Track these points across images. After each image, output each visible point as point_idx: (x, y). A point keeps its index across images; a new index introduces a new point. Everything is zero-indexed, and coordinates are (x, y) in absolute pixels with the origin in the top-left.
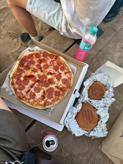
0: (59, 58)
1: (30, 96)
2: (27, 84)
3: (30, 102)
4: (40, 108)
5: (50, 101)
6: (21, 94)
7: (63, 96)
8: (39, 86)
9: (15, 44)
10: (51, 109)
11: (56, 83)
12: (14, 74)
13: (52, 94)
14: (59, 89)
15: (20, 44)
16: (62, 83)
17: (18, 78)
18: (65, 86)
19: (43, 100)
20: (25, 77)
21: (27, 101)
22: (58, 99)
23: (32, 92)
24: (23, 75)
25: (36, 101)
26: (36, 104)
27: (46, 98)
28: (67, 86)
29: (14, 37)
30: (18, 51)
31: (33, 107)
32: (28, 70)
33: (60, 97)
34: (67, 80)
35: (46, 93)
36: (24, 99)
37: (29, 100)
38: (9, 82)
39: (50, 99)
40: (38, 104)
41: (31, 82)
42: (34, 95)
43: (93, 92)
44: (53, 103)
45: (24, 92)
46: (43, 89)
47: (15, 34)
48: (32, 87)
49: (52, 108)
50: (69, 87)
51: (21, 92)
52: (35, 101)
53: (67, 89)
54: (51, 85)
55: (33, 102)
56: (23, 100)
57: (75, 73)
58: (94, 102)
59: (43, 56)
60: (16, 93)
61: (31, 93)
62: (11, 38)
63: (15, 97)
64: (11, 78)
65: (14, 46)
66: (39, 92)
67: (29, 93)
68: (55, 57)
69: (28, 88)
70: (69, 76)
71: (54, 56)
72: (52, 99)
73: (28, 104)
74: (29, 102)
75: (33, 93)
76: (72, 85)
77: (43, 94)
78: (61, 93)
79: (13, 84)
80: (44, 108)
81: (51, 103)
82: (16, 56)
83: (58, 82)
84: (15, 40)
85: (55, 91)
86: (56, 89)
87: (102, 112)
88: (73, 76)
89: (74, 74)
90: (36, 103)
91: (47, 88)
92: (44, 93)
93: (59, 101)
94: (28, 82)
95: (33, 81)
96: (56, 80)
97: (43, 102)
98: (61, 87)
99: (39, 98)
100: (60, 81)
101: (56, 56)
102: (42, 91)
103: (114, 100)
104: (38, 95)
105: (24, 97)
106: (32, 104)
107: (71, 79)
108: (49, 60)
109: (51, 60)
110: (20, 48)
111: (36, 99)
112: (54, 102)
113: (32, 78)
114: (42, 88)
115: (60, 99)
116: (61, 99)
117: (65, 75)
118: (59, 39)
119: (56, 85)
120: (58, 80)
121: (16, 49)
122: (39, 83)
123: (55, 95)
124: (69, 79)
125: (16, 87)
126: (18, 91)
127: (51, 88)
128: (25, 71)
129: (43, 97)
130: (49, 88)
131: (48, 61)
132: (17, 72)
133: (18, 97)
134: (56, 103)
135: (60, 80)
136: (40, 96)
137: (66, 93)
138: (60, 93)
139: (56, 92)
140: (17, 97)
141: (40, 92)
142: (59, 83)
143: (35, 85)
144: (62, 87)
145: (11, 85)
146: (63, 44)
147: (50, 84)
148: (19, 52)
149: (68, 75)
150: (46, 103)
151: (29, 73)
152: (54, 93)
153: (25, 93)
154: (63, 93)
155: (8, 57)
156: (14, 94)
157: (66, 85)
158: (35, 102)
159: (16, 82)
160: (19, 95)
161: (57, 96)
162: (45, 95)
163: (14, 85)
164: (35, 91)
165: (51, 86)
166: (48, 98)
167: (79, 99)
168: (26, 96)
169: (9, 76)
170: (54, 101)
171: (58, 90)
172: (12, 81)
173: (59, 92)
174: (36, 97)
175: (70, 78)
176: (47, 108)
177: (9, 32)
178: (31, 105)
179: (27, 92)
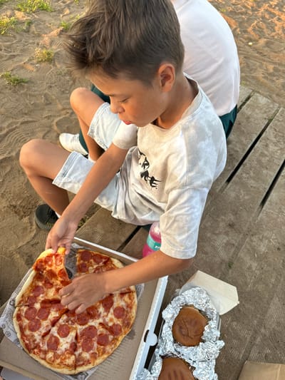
0: (112, 262)
1: (48, 345)
2: (46, 318)
3: (47, 359)
4: (66, 371)
5: (86, 355)
6: (31, 340)
7: (113, 346)
8: (67, 322)
9: (25, 229)
10: (88, 375)
11: (102, 315)
12: (23, 296)
13: (91, 341)
14: (106, 329)
15: (34, 227)
16: (113, 317)
17: (31, 304)
18: (119, 322)
19: (72, 353)
20: (44, 302)
21: (42, 356)
22: (104, 352)
23: (52, 336)
24: (41, 297)
25: (59, 356)
26: (58, 364)
27: (80, 350)
28: (123, 323)
29: (22, 214)
30: (31, 243)
31: (52, 369)
32: (50, 288)
33: (108, 348)
34: (124, 310)
35: (79, 338)
36: (36, 350)
37: (46, 352)
38: (13, 312)
39: (87, 351)
40: (61, 362)
41: (53, 314)
42: (57, 342)
43: (183, 330)
44: (92, 361)
45: (37, 336)
46: (76, 329)
47: (24, 207)
48: (53, 324)
49: (90, 373)
50: (127, 325)
51: (33, 336)
52: (56, 356)
53: (123, 330)
54: (91, 321)
55: (53, 359)
56: (34, 353)
57: (141, 293)
58: (187, 353)
59: (82, 258)
60: (22, 338)
61: (51, 338)
62: (18, 217)
63: (19, 346)
64: (16, 305)
65: (23, 232)
66: (65, 335)
67: (47, 338)
68: (104, 260)
69: (47, 326)
70: (129, 301)
71: (101, 258)
72: (92, 351)
73: (43, 362)
74: (44, 359)
75: (55, 337)
76: (133, 319)
77: (74, 341)
78: (111, 337)
79: (19, 317)
80: (73, 372)
81: (89, 362)
82: (27, 254)
83: (105, 314)
84: (26, 220)
85: (99, 333)
86: (101, 330)
87: (204, 372)
88: (136, 300)
89: (140, 296)
90: (58, 361)
91: (84, 327)
92: (76, 337)
93: (105, 356)
94: (49, 313)
95: (57, 311)
96: (101, 310)
97: (73, 358)
98: (110, 324)
99: (66, 350)
100: (109, 312)
101: (105, 258)
102: (73, 334)
103: (222, 343)
104: (65, 343)
105: (37, 346)
106: (51, 362)
107: (131, 308)
108: (92, 266)
109: (95, 267)
110: (35, 236)
111: (59, 352)
112: (96, 358)
113: (56, 305)
114: (74, 326)
115: (108, 353)
116: (111, 351)
117: (121, 298)
118: (110, 223)
119: (101, 320)
120: (107, 309)
121: (28, 239)
122: (68, 316)
123: (98, 343)
124: (127, 307)
125: (24, 324)
126: (28, 332)
127: (91, 327)
128: (45, 290)
129: (74, 347)
130: (87, 326)
131: (90, 268)
132: (30, 292)
133: (26, 345)
134: (98, 361)
135: (110, 309)
136: (68, 346)
137: (121, 338)
138: (108, 338)
139: (100, 335)
140: (24, 346)
141: (69, 336)
142: (107, 316)
143: (61, 321)
144: (114, 324)
145: (15, 319)
146: (118, 231)
147: (91, 318)
148: (32, 245)
149: (126, 297)
150: (79, 361)
151: (51, 294)
152: (95, 339)
153: (40, 337)
154: (113, 339)
155: (10, 257)
156: (18, 340)
157: (121, 320)
158: (57, 359)
159: (26, 313)
160: (27, 342)
161: (101, 345)
162: (79, 343)
163: (21, 320)
164: (58, 333)
165: (92, 323)
166: (83, 350)
167: (156, 350)
168: (41, 345)
169: (14, 300)
170: (94, 356)
171: (105, 332)
172: (19, 310)
173: (106, 336)
174: (59, 347)
175: (129, 306)
176: (81, 373)
177: (14, 203)
178: (48, 366)
179: (44, 336)
